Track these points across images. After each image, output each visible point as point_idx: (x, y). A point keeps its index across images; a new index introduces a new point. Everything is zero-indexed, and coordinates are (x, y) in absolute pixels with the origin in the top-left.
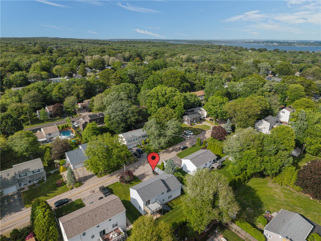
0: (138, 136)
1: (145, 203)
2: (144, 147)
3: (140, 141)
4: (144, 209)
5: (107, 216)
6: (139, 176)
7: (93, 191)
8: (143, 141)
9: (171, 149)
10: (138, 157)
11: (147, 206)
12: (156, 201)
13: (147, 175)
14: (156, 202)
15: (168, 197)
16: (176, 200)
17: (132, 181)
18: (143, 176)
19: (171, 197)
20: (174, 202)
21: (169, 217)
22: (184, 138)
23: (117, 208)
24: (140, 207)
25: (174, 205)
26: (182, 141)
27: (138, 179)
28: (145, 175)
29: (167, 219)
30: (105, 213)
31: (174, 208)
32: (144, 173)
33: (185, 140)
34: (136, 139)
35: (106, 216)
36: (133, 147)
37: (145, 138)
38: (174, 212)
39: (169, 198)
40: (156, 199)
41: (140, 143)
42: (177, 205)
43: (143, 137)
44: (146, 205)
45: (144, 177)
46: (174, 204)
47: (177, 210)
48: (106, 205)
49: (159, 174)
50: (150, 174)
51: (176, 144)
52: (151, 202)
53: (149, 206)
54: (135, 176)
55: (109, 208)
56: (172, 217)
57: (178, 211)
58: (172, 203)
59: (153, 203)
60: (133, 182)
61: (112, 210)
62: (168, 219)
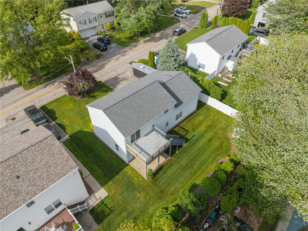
0: (97, 13)
1: (129, 139)
2: (110, 34)
3: (103, 25)
4: (128, 152)
5: (16, 196)
6: (106, 81)
7: (13, 117)
8: (109, 23)
9: (158, 35)
10: (102, 51)
11: (135, 144)
12: (153, 130)
13: (124, 79)
14: (154, 132)
15: (175, 118)
16: (189, 121)
17: (94, 92)
18: (116, 81)
19: (181, 116)
20: (188, 126)
21: (184, 161)
22: (177, 19)
23: (50, 166)
24: (117, 146)
25: (188, 132)
26: (175, 23)
27: (107, 87)
28: (118, 78)
29: (182, 165)
30: (10, 190)
31: (189, 138)
32: (117, 76)
33: (179, 21)
34: (93, 19)
35: (11, 198)
36: (92, 36)
37: (111, 19)
38: (192, 146)
39: (177, 119)
40: (153, 126)
41: (103, 28)
42: (194, 131)
43: (106, 17)
44: (132, 141)
45: (118, 83)
46: (187, 129)
47: (197, 140)
48: (11, 162)
49: (146, 74)
50: (129, 77)
51: (166, 28)
52: (142, 134)
53: (139, 142)
54: (100, 82)
55: (23, 168)
56: (192, 160)
57: (201, 143)
58: (182, 128)
59: (146, 135)
60: (96, 94)
61: (31, 174)
62: (184, 164)
